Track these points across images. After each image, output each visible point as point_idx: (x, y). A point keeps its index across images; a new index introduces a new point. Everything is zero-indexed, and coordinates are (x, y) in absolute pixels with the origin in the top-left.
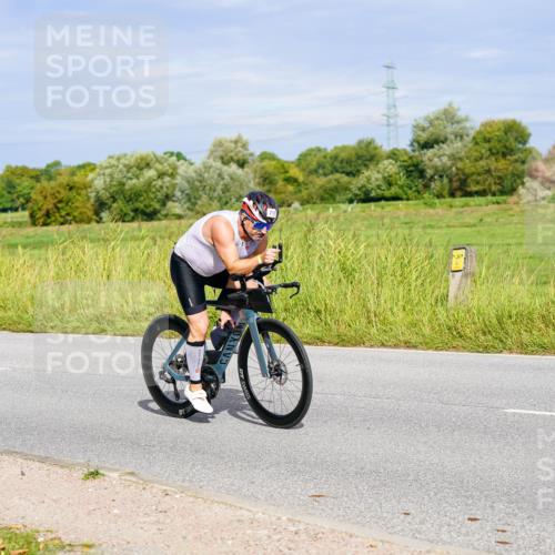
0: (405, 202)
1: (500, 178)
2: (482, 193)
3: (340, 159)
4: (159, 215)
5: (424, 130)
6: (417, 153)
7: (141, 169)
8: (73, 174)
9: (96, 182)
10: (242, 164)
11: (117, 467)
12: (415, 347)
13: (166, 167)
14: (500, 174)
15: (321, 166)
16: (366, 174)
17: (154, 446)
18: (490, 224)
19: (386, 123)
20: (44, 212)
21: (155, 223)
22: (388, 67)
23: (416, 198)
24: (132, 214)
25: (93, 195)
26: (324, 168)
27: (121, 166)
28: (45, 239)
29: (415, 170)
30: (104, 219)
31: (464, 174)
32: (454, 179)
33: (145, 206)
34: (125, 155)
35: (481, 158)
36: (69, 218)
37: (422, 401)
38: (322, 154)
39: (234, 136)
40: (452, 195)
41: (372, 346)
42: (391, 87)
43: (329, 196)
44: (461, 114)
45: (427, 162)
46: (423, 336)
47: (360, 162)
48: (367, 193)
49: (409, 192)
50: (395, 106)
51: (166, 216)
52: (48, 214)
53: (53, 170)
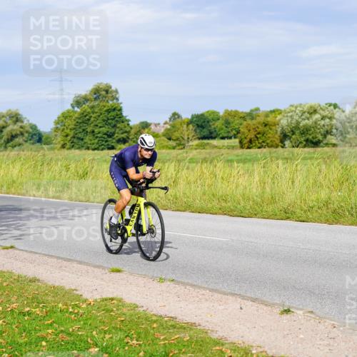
4: (322, 144)
7: (311, 114)
8: (267, 116)
9: (282, 121)
11: (301, 307)
13: (326, 113)
17: (324, 295)
20: (248, 140)
24: (304, 143)
25: (279, 130)
27: (297, 111)
28: (249, 157)
30: (286, 146)
33: (313, 138)
34: (301, 104)
36: (264, 144)
51: (327, 145)
52: (251, 141)
53: (254, 113)
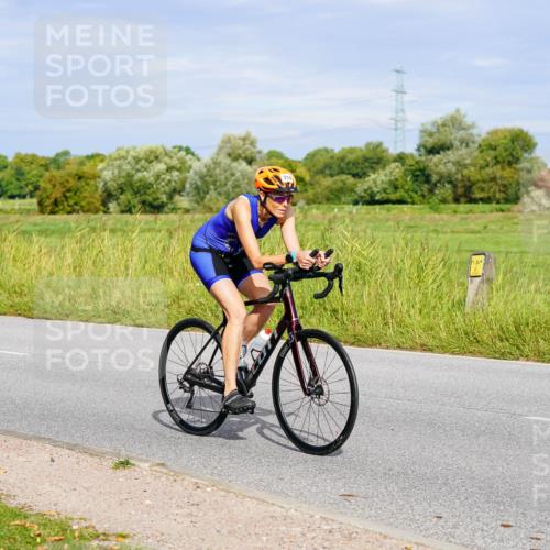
0: (410, 206)
1: (505, 186)
2: (487, 200)
3: (347, 160)
5: (431, 135)
6: (423, 158)
7: (151, 162)
8: (82, 163)
9: (104, 173)
10: (250, 161)
11: (144, 457)
12: (431, 350)
13: (175, 162)
14: (505, 182)
15: (328, 166)
16: (373, 176)
18: (494, 231)
19: (393, 126)
20: (52, 200)
21: (162, 216)
22: (398, 71)
23: (422, 203)
24: (140, 206)
25: (101, 185)
26: (331, 168)
27: (129, 158)
28: (52, 227)
29: (421, 175)
30: (111, 210)
31: (469, 181)
32: (459, 185)
33: (154, 199)
34: (135, 147)
35: (487, 166)
36: (77, 207)
37: (443, 404)
38: (330, 154)
39: (243, 133)
40: (457, 200)
41: (387, 348)
42: (400, 91)
43: (334, 196)
44: (468, 120)
45: (433, 168)
46: (440, 339)
47: (367, 164)
48: (372, 195)
49: (415, 195)
50: (403, 111)
52: (56, 203)
53: (62, 159)
